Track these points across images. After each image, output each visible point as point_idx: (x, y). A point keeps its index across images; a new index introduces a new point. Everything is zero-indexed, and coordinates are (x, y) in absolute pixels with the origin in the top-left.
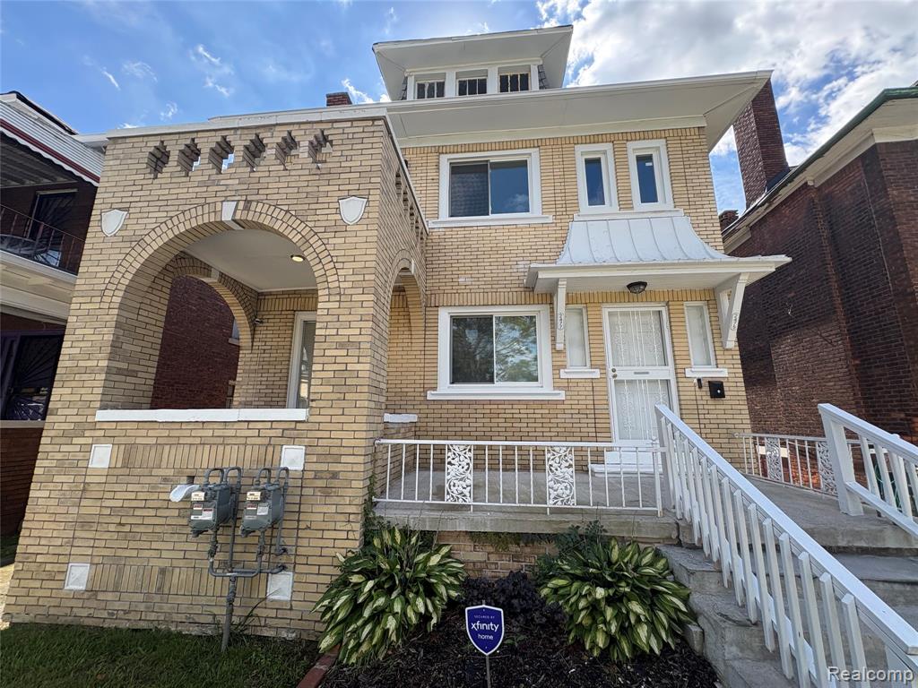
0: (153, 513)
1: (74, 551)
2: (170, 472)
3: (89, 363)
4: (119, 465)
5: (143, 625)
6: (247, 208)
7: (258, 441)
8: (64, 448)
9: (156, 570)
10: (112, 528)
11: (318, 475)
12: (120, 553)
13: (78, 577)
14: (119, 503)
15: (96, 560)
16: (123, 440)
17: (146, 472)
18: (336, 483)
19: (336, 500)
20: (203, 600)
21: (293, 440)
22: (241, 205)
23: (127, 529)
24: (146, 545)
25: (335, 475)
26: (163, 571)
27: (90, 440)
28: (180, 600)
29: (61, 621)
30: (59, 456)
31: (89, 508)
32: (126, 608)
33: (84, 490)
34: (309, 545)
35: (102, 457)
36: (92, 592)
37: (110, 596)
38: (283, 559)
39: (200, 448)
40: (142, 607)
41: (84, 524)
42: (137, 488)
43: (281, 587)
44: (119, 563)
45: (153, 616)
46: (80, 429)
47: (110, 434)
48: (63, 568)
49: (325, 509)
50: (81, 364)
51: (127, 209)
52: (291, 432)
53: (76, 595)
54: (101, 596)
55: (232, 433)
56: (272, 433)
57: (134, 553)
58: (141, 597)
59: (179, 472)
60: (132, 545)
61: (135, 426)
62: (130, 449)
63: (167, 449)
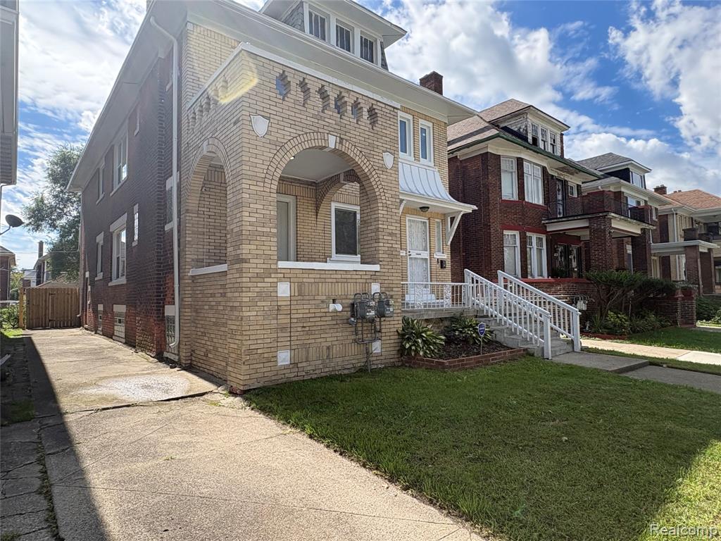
0: (319, 319)
1: (280, 344)
2: (324, 297)
3: (265, 229)
4: (296, 294)
5: (323, 374)
6: (341, 143)
7: (361, 281)
8: (259, 285)
9: (325, 348)
10: (299, 329)
12: (305, 342)
13: (284, 358)
14: (301, 316)
15: (293, 347)
16: (296, 280)
17: (312, 298)
20: (347, 358)
22: (338, 140)
23: (307, 329)
24: (319, 336)
26: (328, 348)
27: (275, 280)
28: (338, 360)
29: (280, 381)
30: (257, 290)
31: (284, 320)
32: (314, 368)
33: (278, 310)
34: (385, 328)
35: (284, 290)
36: (294, 364)
37: (304, 364)
39: (336, 284)
40: (321, 366)
41: (283, 329)
42: (309, 307)
43: (377, 347)
44: (306, 347)
45: (327, 370)
46: (268, 273)
47: (287, 276)
48: (274, 354)
50: (259, 229)
51: (269, 118)
53: (285, 368)
54: (300, 365)
55: (349, 276)
56: (366, 277)
57: (313, 341)
58: (320, 362)
59: (328, 297)
60: (311, 337)
61: (301, 271)
62: (301, 285)
63: (320, 284)
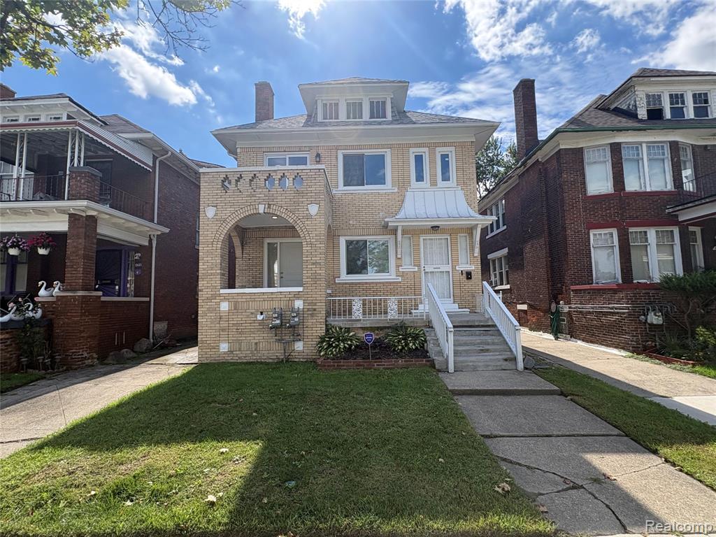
0: (249, 325)
1: (221, 339)
2: (254, 311)
3: (212, 272)
4: (233, 309)
5: (251, 360)
6: (269, 207)
7: (285, 299)
8: (209, 304)
9: (253, 343)
10: (234, 330)
11: (308, 310)
12: (239, 338)
13: (224, 347)
14: (236, 322)
15: (230, 341)
16: (232, 300)
17: (244, 311)
18: (315, 312)
19: (316, 318)
20: (272, 352)
21: (298, 298)
22: (267, 206)
23: (240, 330)
24: (248, 336)
25: (315, 310)
26: (256, 344)
27: (219, 300)
28: (264, 352)
29: (221, 361)
30: (208, 307)
31: (224, 324)
32: (245, 356)
33: (220, 318)
34: (308, 332)
35: (225, 306)
36: (231, 352)
37: (237, 352)
38: (299, 337)
39: (263, 302)
40: (250, 355)
41: (223, 330)
42: (242, 317)
43: (299, 346)
44: (240, 342)
45: (255, 358)
46: (214, 297)
47: (226, 298)
48: (218, 345)
49: (312, 321)
50: (209, 272)
51: (216, 206)
52: (297, 296)
53: (225, 353)
54: (234, 353)
55: (275, 296)
56: (290, 296)
57: (244, 338)
58: (249, 352)
59: (257, 311)
60: (243, 336)
61: (236, 295)
62: (236, 303)
63: (251, 302)
